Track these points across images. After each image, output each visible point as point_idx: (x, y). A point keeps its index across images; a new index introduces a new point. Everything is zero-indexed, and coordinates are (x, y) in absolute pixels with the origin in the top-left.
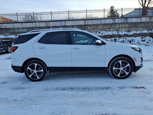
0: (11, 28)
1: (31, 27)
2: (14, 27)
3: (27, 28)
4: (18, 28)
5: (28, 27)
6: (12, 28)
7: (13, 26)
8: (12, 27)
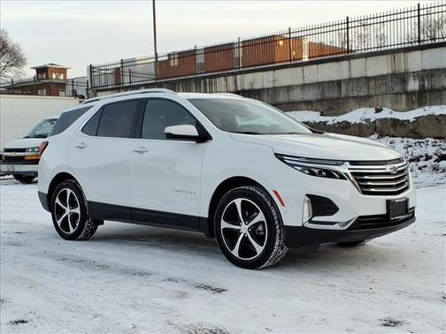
0: (266, 87)
1: (332, 82)
2: (277, 84)
3: (318, 83)
4: (289, 88)
5: (322, 83)
6: (268, 89)
7: (274, 81)
8: (271, 86)
